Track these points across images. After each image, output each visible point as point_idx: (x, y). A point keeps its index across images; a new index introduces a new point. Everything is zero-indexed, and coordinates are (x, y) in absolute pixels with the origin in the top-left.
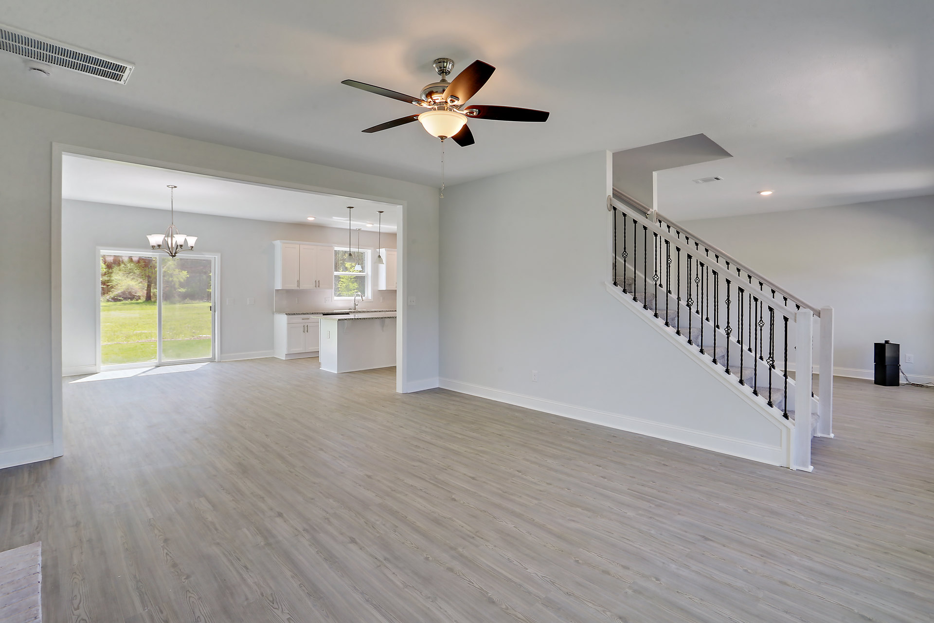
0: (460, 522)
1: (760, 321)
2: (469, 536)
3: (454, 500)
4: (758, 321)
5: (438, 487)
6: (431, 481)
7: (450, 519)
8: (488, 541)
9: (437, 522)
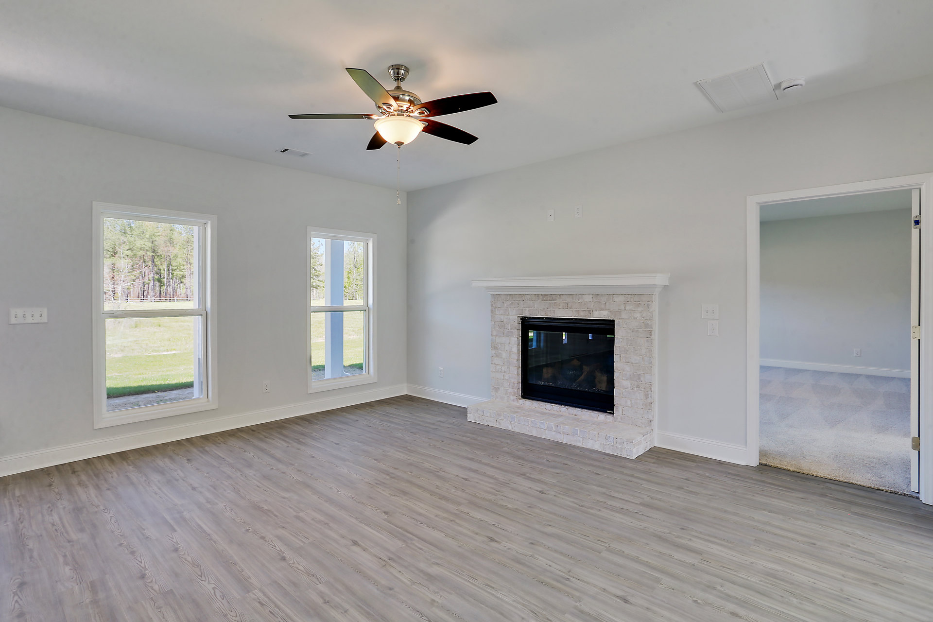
0: (385, 493)
2: (380, 485)
3: (386, 513)
5: (401, 528)
6: (411, 536)
7: (392, 495)
8: (367, 482)
9: (405, 493)
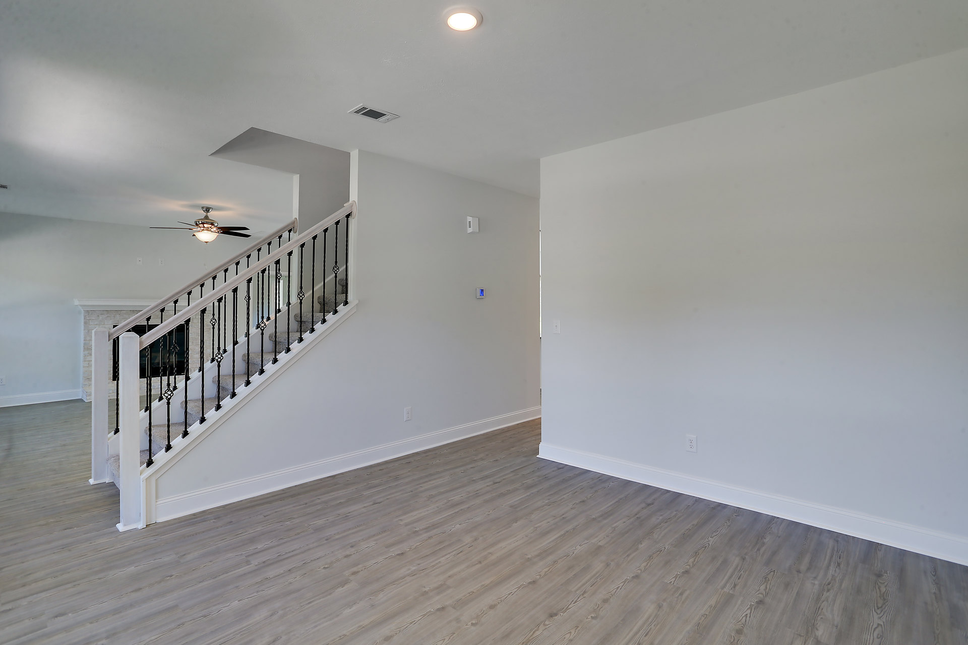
1: (214, 324)
4: (217, 324)
